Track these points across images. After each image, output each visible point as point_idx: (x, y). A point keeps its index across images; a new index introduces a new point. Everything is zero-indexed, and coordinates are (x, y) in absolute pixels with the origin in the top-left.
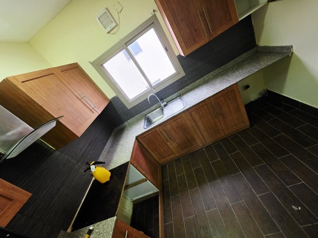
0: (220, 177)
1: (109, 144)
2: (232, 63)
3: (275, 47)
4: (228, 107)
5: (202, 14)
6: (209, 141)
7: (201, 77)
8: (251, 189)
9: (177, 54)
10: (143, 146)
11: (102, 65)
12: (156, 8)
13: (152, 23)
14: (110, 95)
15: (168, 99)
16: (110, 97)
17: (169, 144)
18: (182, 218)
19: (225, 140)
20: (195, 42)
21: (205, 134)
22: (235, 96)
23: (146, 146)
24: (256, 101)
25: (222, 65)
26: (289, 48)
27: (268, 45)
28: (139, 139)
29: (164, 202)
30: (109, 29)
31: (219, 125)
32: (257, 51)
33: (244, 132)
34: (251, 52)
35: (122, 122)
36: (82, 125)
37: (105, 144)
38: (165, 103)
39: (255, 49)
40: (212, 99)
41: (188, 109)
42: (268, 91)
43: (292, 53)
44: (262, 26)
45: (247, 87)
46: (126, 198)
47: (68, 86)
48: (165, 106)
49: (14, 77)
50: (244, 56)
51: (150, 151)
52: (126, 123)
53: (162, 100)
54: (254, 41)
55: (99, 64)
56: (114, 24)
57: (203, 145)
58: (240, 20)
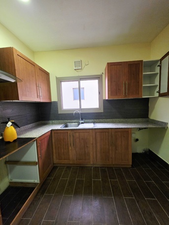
0: (95, 194)
1: (30, 126)
2: (132, 120)
3: (159, 121)
4: (121, 142)
5: (125, 84)
6: (99, 163)
7: (112, 118)
8: (116, 216)
9: (104, 98)
10: (52, 140)
11: (61, 82)
12: (104, 73)
13: (99, 78)
14: (54, 98)
15: (86, 121)
16: (53, 100)
17: (70, 148)
18: (42, 219)
19: (110, 168)
20: (116, 95)
21: (99, 155)
22: (128, 137)
23: (53, 141)
24: (140, 154)
25: (126, 118)
26: (166, 124)
27: (155, 119)
28: (53, 132)
29: (36, 196)
30: (76, 68)
31: (111, 152)
32: (148, 121)
33: (126, 169)
34: (144, 119)
35: (49, 120)
36: (26, 96)
37: (27, 124)
38: (83, 121)
39: (147, 119)
40: (113, 130)
41: (96, 129)
42: (149, 150)
43: (167, 128)
44: (153, 108)
45: (137, 140)
46: (8, 175)
47: (37, 76)
48: (82, 123)
49: (16, 50)
50: (140, 119)
51: (54, 147)
52: (51, 122)
53: (82, 119)
54: (148, 115)
55: (60, 81)
56: (80, 68)
57: (93, 164)
58: (143, 97)
